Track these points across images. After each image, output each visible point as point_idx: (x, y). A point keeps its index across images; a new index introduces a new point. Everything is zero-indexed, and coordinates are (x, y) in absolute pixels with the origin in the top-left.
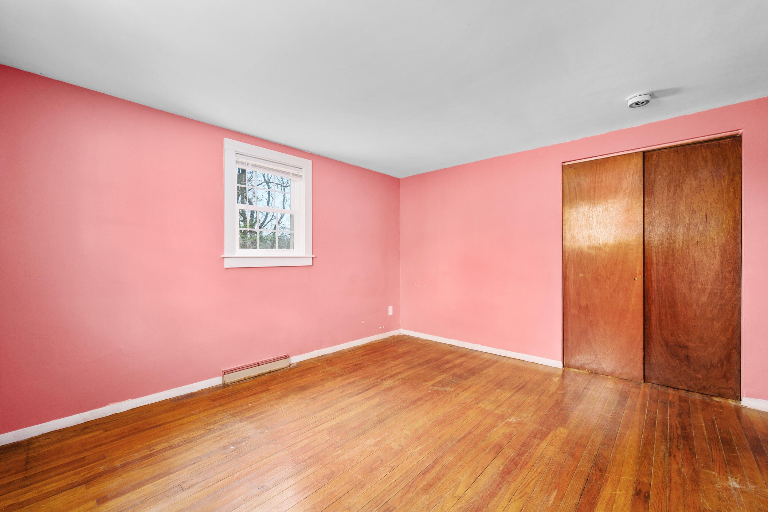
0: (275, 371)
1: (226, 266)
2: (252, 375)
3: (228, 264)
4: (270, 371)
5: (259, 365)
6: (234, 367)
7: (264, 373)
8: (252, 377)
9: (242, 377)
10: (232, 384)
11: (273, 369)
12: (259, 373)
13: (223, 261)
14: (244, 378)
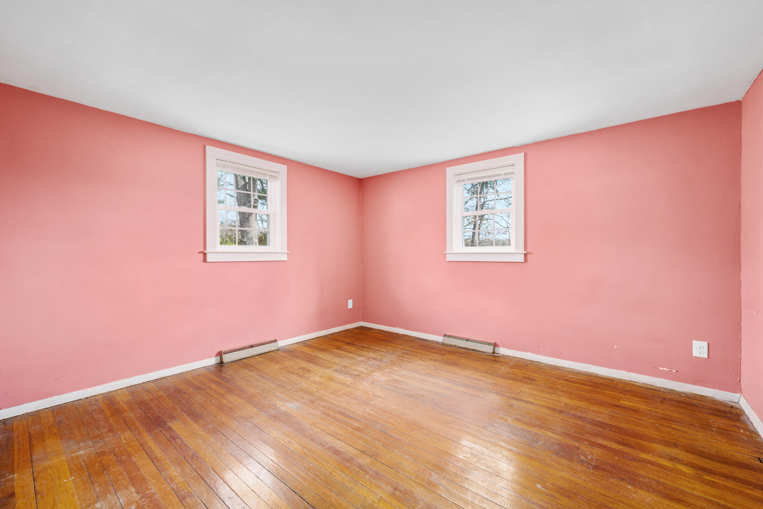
0: (479, 351)
1: (447, 260)
2: (461, 345)
3: (449, 258)
4: (475, 349)
5: (467, 341)
6: (452, 335)
7: (469, 349)
8: (460, 347)
9: (454, 344)
10: (447, 345)
11: (477, 349)
12: (466, 347)
13: (446, 255)
14: (455, 345)
